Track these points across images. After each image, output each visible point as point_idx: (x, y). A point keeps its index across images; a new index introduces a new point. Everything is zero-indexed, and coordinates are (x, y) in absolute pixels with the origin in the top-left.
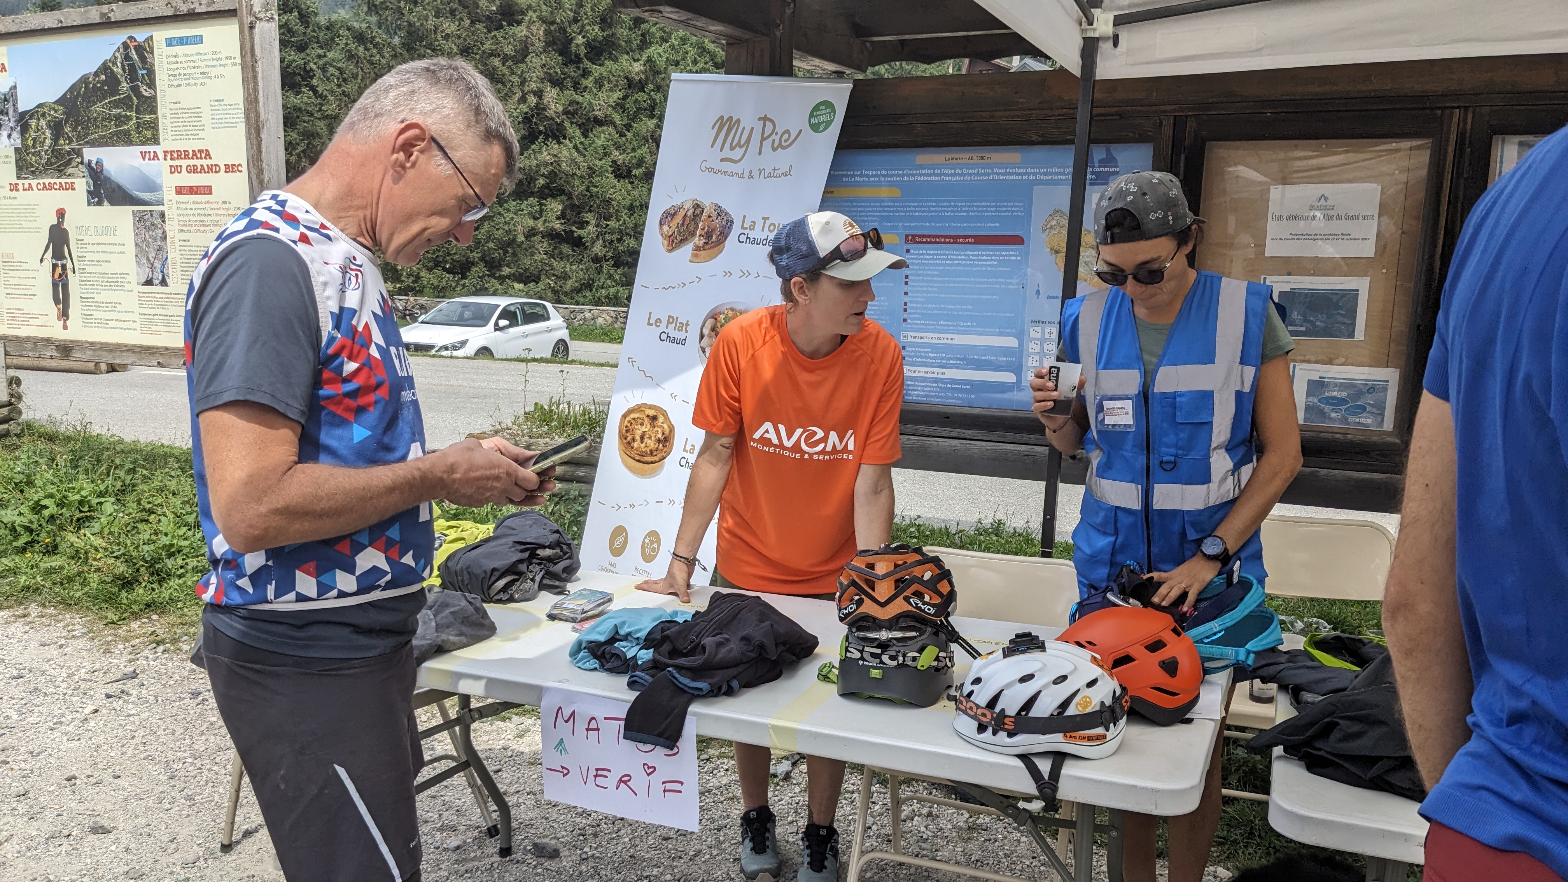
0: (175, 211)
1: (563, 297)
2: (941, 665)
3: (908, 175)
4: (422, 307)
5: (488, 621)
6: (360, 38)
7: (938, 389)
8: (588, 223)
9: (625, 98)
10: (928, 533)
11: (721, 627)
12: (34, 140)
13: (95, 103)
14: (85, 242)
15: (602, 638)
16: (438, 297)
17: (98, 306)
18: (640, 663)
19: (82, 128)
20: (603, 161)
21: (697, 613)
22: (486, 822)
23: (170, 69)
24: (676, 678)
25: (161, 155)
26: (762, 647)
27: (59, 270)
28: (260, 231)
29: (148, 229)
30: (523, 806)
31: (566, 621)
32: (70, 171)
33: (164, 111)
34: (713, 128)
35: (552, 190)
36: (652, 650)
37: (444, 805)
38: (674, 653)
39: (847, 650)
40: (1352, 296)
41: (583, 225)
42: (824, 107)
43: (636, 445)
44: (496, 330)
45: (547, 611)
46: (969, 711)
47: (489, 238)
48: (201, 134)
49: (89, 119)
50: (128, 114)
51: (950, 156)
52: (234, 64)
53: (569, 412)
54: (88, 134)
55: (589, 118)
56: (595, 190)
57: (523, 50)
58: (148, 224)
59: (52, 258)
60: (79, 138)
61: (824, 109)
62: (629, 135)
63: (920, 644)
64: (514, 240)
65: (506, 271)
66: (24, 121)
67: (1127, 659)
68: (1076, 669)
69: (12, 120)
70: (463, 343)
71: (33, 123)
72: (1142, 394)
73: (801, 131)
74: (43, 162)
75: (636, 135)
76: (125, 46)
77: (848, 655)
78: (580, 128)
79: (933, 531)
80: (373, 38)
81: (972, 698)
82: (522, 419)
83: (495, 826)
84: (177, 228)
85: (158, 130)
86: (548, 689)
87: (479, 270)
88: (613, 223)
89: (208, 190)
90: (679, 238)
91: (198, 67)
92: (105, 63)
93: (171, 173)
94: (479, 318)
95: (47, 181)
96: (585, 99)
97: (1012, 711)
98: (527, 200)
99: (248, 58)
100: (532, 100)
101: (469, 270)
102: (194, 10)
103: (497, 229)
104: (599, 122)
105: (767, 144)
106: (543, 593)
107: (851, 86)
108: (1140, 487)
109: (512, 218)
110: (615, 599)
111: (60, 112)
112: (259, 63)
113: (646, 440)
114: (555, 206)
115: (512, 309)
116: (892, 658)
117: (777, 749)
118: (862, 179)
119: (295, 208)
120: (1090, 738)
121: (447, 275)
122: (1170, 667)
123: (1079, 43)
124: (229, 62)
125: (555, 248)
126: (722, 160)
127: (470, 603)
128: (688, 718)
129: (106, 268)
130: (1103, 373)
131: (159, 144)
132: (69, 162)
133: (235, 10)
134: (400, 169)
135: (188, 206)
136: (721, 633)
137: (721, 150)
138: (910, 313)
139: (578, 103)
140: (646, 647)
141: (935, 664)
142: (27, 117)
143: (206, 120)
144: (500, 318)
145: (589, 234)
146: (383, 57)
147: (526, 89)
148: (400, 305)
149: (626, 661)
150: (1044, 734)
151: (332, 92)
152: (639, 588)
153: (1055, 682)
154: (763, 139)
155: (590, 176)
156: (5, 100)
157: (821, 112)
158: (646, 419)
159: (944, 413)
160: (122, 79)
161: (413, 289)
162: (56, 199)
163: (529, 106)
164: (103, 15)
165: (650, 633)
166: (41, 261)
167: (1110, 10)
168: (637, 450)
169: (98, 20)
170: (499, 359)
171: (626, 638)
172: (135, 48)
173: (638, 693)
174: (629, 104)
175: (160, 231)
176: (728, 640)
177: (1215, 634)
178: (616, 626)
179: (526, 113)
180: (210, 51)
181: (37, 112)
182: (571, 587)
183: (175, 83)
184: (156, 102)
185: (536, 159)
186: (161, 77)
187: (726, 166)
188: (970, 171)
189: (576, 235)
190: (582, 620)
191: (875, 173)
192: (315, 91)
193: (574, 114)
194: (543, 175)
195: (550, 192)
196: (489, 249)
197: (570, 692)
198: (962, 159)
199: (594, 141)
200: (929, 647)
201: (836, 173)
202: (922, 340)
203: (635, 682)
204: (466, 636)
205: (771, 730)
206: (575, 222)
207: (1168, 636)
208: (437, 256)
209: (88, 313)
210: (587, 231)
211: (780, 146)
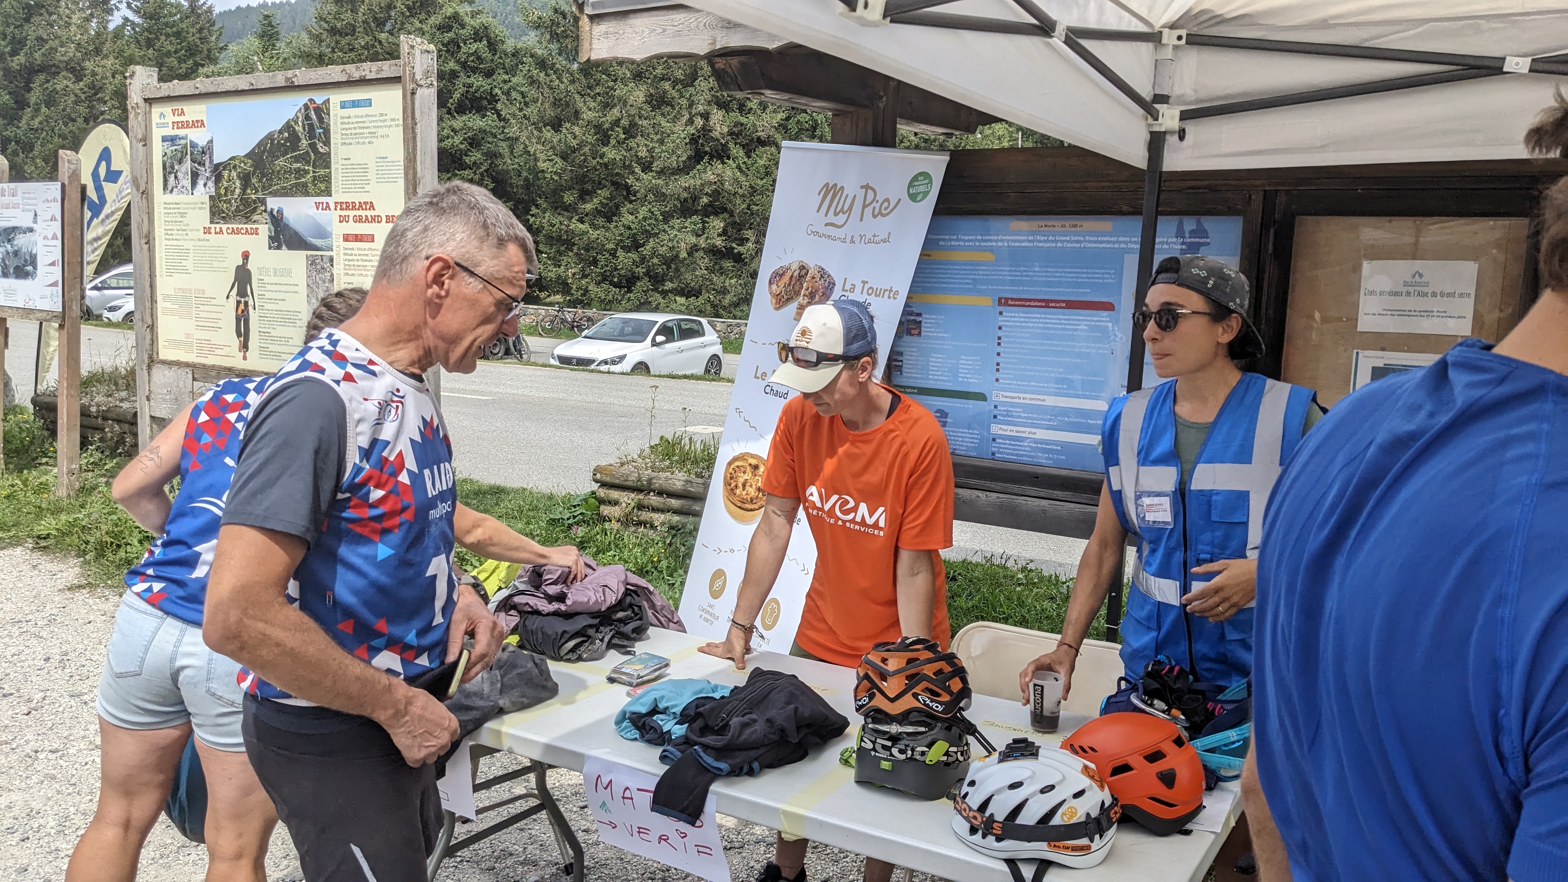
0: (342, 257)
1: (721, 311)
2: (951, 759)
3: (1002, 241)
4: (589, 319)
5: (550, 683)
6: (542, 64)
7: (1028, 449)
8: (747, 240)
9: (788, 119)
10: (1036, 580)
11: (752, 706)
12: (226, 189)
13: (278, 158)
14: (265, 281)
15: (644, 710)
16: (605, 310)
17: (274, 339)
18: (673, 737)
19: (267, 180)
20: (765, 180)
21: (736, 687)
22: (564, 859)
23: (343, 129)
24: (700, 757)
25: (332, 206)
26: (783, 730)
27: (242, 307)
28: (309, 374)
29: (318, 272)
30: (602, 845)
31: (624, 684)
32: (255, 217)
33: (336, 166)
34: (819, 194)
35: (715, 209)
36: (686, 725)
37: (530, 838)
38: (705, 730)
39: (862, 740)
41: (743, 241)
42: (922, 178)
43: (738, 492)
44: (653, 345)
45: (608, 674)
46: (963, 812)
47: (654, 254)
48: (367, 188)
49: (273, 172)
50: (306, 168)
51: (1043, 223)
52: (397, 126)
53: (690, 448)
54: (271, 185)
55: (753, 139)
56: (756, 208)
57: (692, 74)
58: (319, 267)
59: (237, 295)
60: (264, 188)
61: (922, 180)
63: (929, 739)
64: (677, 256)
65: (669, 285)
66: (218, 171)
67: (1125, 768)
68: (1064, 778)
69: (208, 170)
70: (622, 358)
71: (226, 174)
72: (1178, 492)
73: (900, 200)
74: (233, 209)
76: (306, 107)
77: (863, 744)
78: (744, 148)
79: (1041, 579)
80: (554, 64)
81: (966, 800)
82: (648, 451)
83: (571, 864)
84: (342, 272)
85: (331, 183)
86: (589, 757)
87: (643, 284)
89: (371, 238)
90: (786, 297)
91: (367, 128)
92: (288, 122)
93: (340, 222)
94: (637, 334)
95: (235, 226)
96: (749, 120)
97: (1000, 817)
98: (690, 217)
99: (410, 120)
100: (699, 122)
101: (634, 284)
102: (365, 76)
103: (662, 246)
104: (761, 142)
105: (868, 211)
106: (612, 652)
107: (948, 158)
108: (1178, 583)
109: (676, 236)
110: (671, 664)
111: (248, 165)
112: (419, 125)
113: (747, 488)
114: (717, 224)
115: (670, 324)
116: (901, 752)
117: (787, 833)
118: (958, 243)
119: (346, 347)
120: (1075, 849)
121: (614, 289)
122: (1168, 779)
123: (1145, 137)
124: (393, 123)
125: (716, 264)
126: (826, 225)
127: (536, 665)
128: (710, 796)
129: (281, 306)
130: (1141, 468)
131: (331, 196)
132: (254, 210)
133: (400, 77)
134: (438, 300)
135: (353, 252)
136: (751, 713)
137: (826, 215)
138: (1003, 373)
139: (742, 124)
140: (679, 723)
141: (945, 758)
142: (221, 168)
143: (372, 175)
144: (657, 334)
145: (748, 250)
146: (562, 82)
147: (694, 111)
148: (569, 317)
149: (662, 733)
150: (1029, 842)
151: (514, 115)
152: (701, 650)
153: (1043, 791)
154: (865, 206)
155: (752, 195)
156: (203, 152)
157: (919, 183)
158: (748, 468)
159: (1034, 473)
160: (302, 137)
161: (581, 302)
162: (244, 242)
163: (696, 128)
164: (287, 79)
165: (685, 709)
166: (228, 297)
167: (1178, 105)
168: (738, 496)
169: (283, 84)
170: (655, 376)
171: (664, 711)
172: (314, 109)
173: (668, 767)
175: (329, 274)
176: (755, 721)
177: (1233, 743)
178: (655, 699)
179: (693, 135)
180: (377, 113)
181: (230, 164)
182: (640, 648)
183: (347, 141)
184: (330, 158)
185: (701, 179)
186: (335, 136)
187: (831, 231)
188: (1062, 238)
189: (736, 251)
190: (638, 685)
191: (970, 238)
192: (499, 115)
193: (738, 135)
194: (707, 194)
195: (713, 210)
196: (653, 265)
197: (609, 762)
198: (1054, 226)
199: (756, 162)
200: (939, 743)
201: (933, 237)
202: (1014, 400)
203: (666, 756)
204: (528, 698)
205: (782, 816)
206: (736, 239)
207: (1169, 747)
208: (605, 271)
209: (265, 345)
210: (746, 247)
211: (880, 213)
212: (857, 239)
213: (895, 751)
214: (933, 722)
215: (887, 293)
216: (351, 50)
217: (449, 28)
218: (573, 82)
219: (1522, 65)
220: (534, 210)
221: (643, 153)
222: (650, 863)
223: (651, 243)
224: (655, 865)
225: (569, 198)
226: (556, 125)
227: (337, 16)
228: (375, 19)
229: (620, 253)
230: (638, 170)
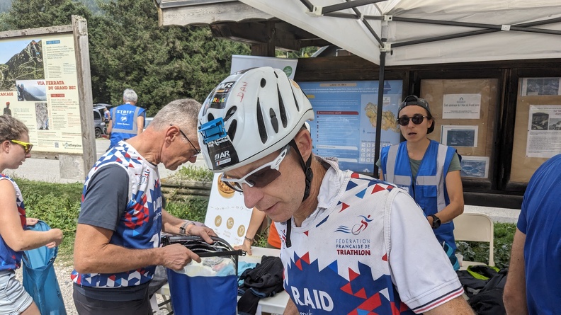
0: (51, 103)
3: (317, 91)
6: (107, 24)
9: (205, 43)
13: (20, 64)
14: (17, 114)
18: (240, 285)
19: (16, 73)
21: (258, 264)
23: (48, 52)
24: (253, 292)
25: (45, 83)
28: (115, 163)
29: (41, 109)
32: (11, 88)
33: (46, 67)
36: (244, 280)
38: (252, 281)
40: (473, 132)
41: (191, 89)
42: (288, 68)
48: (60, 76)
49: (18, 70)
50: (33, 68)
51: (331, 84)
52: (72, 51)
54: (18, 75)
55: (192, 51)
56: (195, 77)
58: (41, 107)
60: (14, 77)
74: (1, 85)
76: (31, 44)
78: (189, 55)
80: (112, 24)
84: (52, 109)
85: (44, 74)
87: (153, 107)
89: (63, 95)
91: (59, 52)
92: (23, 50)
93: (49, 89)
95: (3, 92)
96: (190, 44)
98: (170, 81)
99: (77, 49)
100: (171, 45)
102: (56, 31)
103: (160, 92)
104: (195, 52)
107: (297, 61)
109: (165, 88)
111: (7, 67)
112: (81, 50)
114: (180, 83)
119: (131, 152)
123: (379, 53)
124: (70, 50)
128: (258, 306)
130: (397, 176)
131: (44, 79)
133: (72, 32)
134: (169, 142)
135: (56, 101)
136: (268, 273)
139: (188, 46)
140: (241, 279)
143: (62, 70)
147: (169, 41)
151: (98, 44)
155: (193, 72)
157: (287, 70)
162: (6, 99)
163: (170, 47)
164: (23, 33)
165: (243, 274)
167: (390, 42)
169: (21, 35)
172: (35, 44)
173: (240, 297)
175: (45, 110)
176: (270, 276)
179: (169, 50)
180: (63, 46)
183: (50, 57)
185: (173, 66)
186: (45, 55)
188: (339, 89)
193: (186, 50)
194: (176, 72)
195: (178, 78)
199: (194, 59)
203: (239, 293)
216: (28, 19)
217: (69, 10)
218: (120, 30)
219: (507, 28)
220: (108, 80)
221: (150, 57)
223: (156, 91)
225: (122, 75)
226: (115, 47)
227: (21, 6)
228: (37, 7)
229: (143, 95)
230: (148, 64)
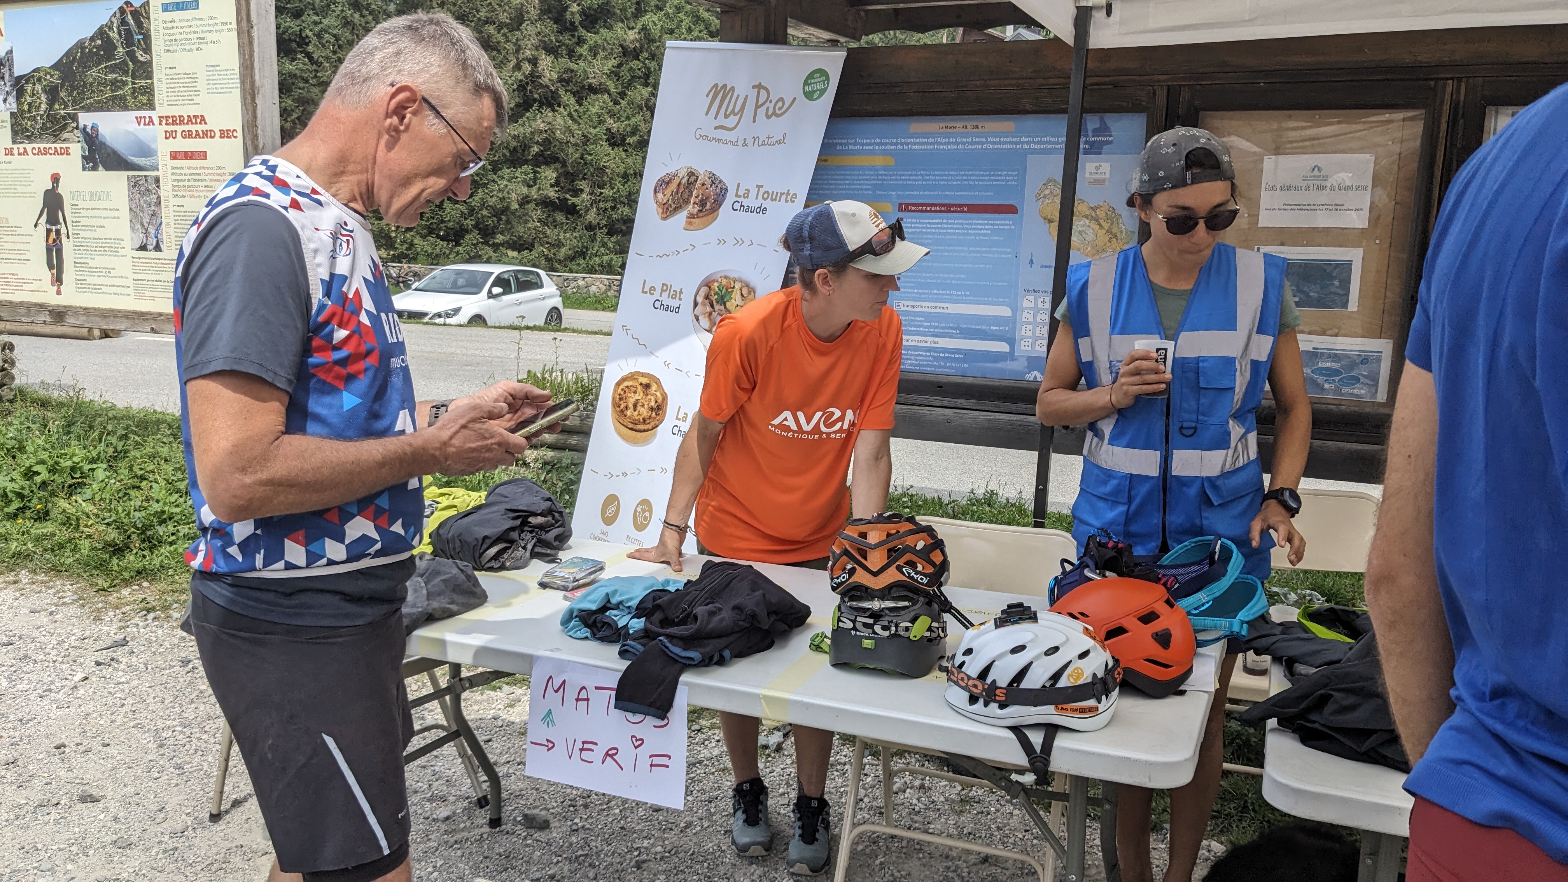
0: (170, 177)
1: (556, 265)
2: (934, 635)
3: (902, 144)
4: (416, 274)
5: (479, 589)
7: (931, 359)
8: (582, 190)
9: (620, 66)
10: (921, 503)
11: (713, 596)
12: (30, 104)
13: (90, 68)
14: (79, 207)
15: (594, 607)
16: (432, 264)
17: (92, 271)
18: (631, 632)
19: (78, 93)
20: (598, 129)
21: (689, 581)
22: (476, 792)
23: (166, 35)
24: (667, 648)
25: (156, 121)
26: (753, 616)
27: (53, 235)
28: (251, 197)
29: (142, 194)
30: (513, 776)
31: (557, 589)
32: (65, 135)
33: (160, 76)
34: (707, 96)
35: (546, 158)
36: (643, 619)
37: (434, 775)
38: (666, 622)
39: (839, 620)
40: (1345, 267)
41: (577, 192)
42: (818, 75)
43: (629, 413)
44: (489, 297)
45: (539, 579)
46: (960, 682)
47: (483, 204)
48: (197, 100)
49: (85, 83)
50: (124, 79)
51: (942, 125)
52: (230, 30)
53: (562, 380)
54: (84, 99)
55: (584, 86)
56: (589, 158)
57: (518, 17)
58: (143, 189)
59: (47, 223)
60: (75, 102)
61: (818, 77)
62: (624, 103)
63: (912, 614)
64: (508, 208)
65: (500, 238)
66: (19, 85)
67: (1120, 631)
68: (1068, 640)
69: (8, 84)
70: (457, 311)
71: (29, 88)
73: (795, 99)
74: (38, 127)
75: (631, 103)
76: (122, 10)
77: (841, 624)
78: (574, 96)
79: (925, 501)
81: (963, 669)
83: (485, 797)
84: (171, 193)
85: (153, 95)
86: (538, 658)
87: (473, 237)
88: (607, 192)
89: (203, 156)
90: (673, 206)
91: (194, 33)
92: (101, 28)
93: (166, 138)
94: (472, 285)
95: (42, 146)
96: (580, 66)
97: (1003, 682)
98: (521, 167)
99: (244, 24)
100: (527, 68)
101: (463, 237)
103: (492, 197)
104: (593, 90)
105: (762, 111)
106: (535, 562)
107: (845, 54)
108: (1158, 453)
109: (506, 186)
110: (606, 567)
111: (56, 77)
112: (255, 28)
113: (639, 408)
114: (549, 174)
115: (506, 276)
116: (884, 628)
117: (768, 719)
118: (856, 148)
119: (286, 173)
120: (1082, 710)
121: (441, 243)
122: (1164, 639)
123: (1072, 12)
124: (225, 27)
125: (549, 216)
126: (716, 128)
127: (462, 570)
128: (680, 688)
129: (100, 233)
130: (1117, 339)
131: (154, 109)
132: (64, 127)
134: (395, 135)
135: (183, 172)
136: (713, 603)
137: (716, 118)
139: (572, 71)
140: (638, 616)
141: (928, 634)
143: (202, 84)
144: (493, 285)
145: (583, 201)
147: (521, 56)
148: (394, 273)
149: (618, 629)
150: (1035, 706)
151: (327, 58)
152: (631, 556)
153: (1047, 654)
154: (757, 107)
155: (585, 144)
157: (815, 80)
158: (639, 388)
159: (938, 382)
160: (118, 44)
161: (407, 256)
162: (52, 164)
163: (524, 74)
165: (641, 602)
166: (36, 226)
168: (629, 418)
170: (492, 327)
171: (617, 607)
172: (132, 13)
173: (629, 662)
174: (624, 72)
175: (155, 197)
176: (720, 609)
177: (1204, 605)
178: (607, 594)
179: (521, 81)
180: (206, 16)
181: (33, 76)
182: (563, 555)
183: (171, 48)
184: (152, 67)
185: (530, 127)
186: (157, 43)
187: (721, 134)
188: (964, 140)
189: (570, 202)
190: (574, 589)
191: (868, 141)
192: (310, 58)
193: (568, 81)
194: (537, 143)
195: (544, 160)
196: (483, 216)
197: (561, 661)
198: (955, 128)
199: (588, 109)
200: (922, 618)
201: (830, 141)
202: (915, 309)
203: (626, 651)
204: (457, 604)
205: (762, 701)
206: (569, 190)
207: (1161, 607)
208: (431, 224)
209: (83, 278)
210: (581, 199)
211: (774, 113)
212: (750, 142)
213: (877, 628)
214: (916, 597)
215: (784, 197)
222: (569, 790)
223: (480, 194)
224: (574, 792)
